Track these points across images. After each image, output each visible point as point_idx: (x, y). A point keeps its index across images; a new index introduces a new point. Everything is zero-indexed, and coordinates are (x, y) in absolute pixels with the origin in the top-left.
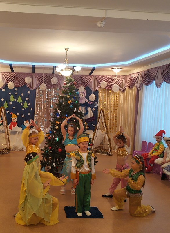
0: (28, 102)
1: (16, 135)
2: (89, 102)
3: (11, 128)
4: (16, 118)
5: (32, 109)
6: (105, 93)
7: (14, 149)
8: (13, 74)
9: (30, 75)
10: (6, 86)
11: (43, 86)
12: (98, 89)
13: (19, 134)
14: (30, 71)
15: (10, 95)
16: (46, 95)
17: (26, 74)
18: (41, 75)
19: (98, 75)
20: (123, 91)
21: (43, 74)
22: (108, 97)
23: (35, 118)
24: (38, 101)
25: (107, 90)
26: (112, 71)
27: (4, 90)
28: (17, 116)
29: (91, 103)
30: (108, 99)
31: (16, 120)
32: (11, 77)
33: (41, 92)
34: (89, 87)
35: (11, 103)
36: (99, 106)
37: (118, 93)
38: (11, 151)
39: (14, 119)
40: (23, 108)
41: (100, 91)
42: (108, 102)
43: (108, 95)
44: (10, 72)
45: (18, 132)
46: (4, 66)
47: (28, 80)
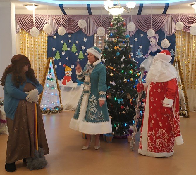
0: (84, 51)
2: (162, 50)
4: (71, 72)
6: (184, 37)
8: (66, 17)
9: (84, 17)
10: (56, 34)
11: (101, 31)
12: (175, 32)
14: (86, 12)
15: (63, 44)
19: (175, 15)
22: (189, 42)
25: (187, 33)
26: (191, 8)
27: (55, 37)
28: (72, 68)
30: (188, 46)
31: (71, 74)
33: (100, 38)
34: (163, 30)
35: (63, 53)
36: (176, 54)
38: (63, 110)
39: (68, 72)
40: (79, 59)
41: (177, 35)
42: (188, 49)
43: (188, 39)
45: (73, 88)
47: (82, 24)
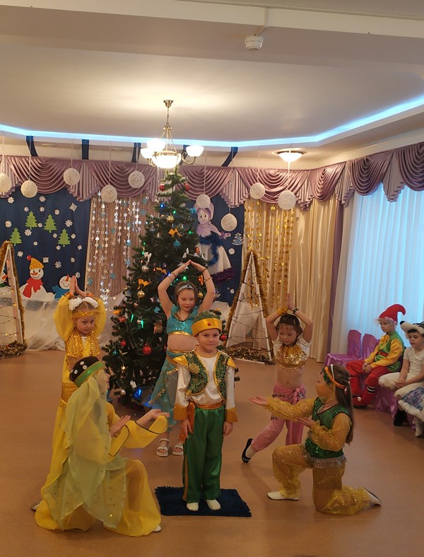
0: (71, 231)
1: (41, 311)
2: (220, 234)
3: (28, 293)
4: (42, 271)
5: (80, 248)
6: (260, 211)
7: (34, 345)
8: (35, 161)
9: (76, 164)
10: (16, 191)
11: (109, 193)
12: (244, 202)
13: (48, 308)
14: (77, 154)
15: (27, 214)
16: (116, 214)
17: (66, 163)
18: (103, 165)
19: (244, 169)
20: (306, 207)
21: (108, 162)
22: (267, 221)
23: (88, 270)
24: (95, 229)
25: (265, 205)
26: (279, 158)
27: (11, 200)
28: (44, 264)
29: (226, 236)
30: (267, 227)
31: (41, 274)
32: (29, 169)
33: (103, 206)
34: (222, 197)
35: (28, 233)
36: (244, 242)
37: (292, 212)
38: (27, 350)
39: (37, 271)
40: (59, 245)
41: (248, 207)
42: (267, 234)
43: (268, 216)
44: (28, 157)
45: (45, 304)
46: (13, 140)
47: (71, 177)
